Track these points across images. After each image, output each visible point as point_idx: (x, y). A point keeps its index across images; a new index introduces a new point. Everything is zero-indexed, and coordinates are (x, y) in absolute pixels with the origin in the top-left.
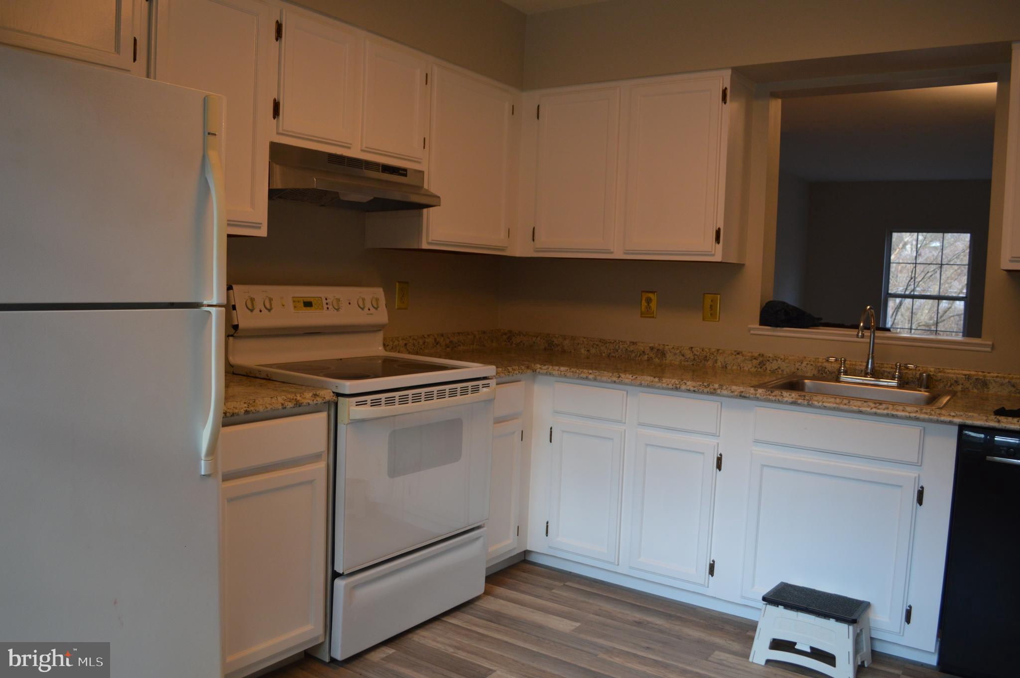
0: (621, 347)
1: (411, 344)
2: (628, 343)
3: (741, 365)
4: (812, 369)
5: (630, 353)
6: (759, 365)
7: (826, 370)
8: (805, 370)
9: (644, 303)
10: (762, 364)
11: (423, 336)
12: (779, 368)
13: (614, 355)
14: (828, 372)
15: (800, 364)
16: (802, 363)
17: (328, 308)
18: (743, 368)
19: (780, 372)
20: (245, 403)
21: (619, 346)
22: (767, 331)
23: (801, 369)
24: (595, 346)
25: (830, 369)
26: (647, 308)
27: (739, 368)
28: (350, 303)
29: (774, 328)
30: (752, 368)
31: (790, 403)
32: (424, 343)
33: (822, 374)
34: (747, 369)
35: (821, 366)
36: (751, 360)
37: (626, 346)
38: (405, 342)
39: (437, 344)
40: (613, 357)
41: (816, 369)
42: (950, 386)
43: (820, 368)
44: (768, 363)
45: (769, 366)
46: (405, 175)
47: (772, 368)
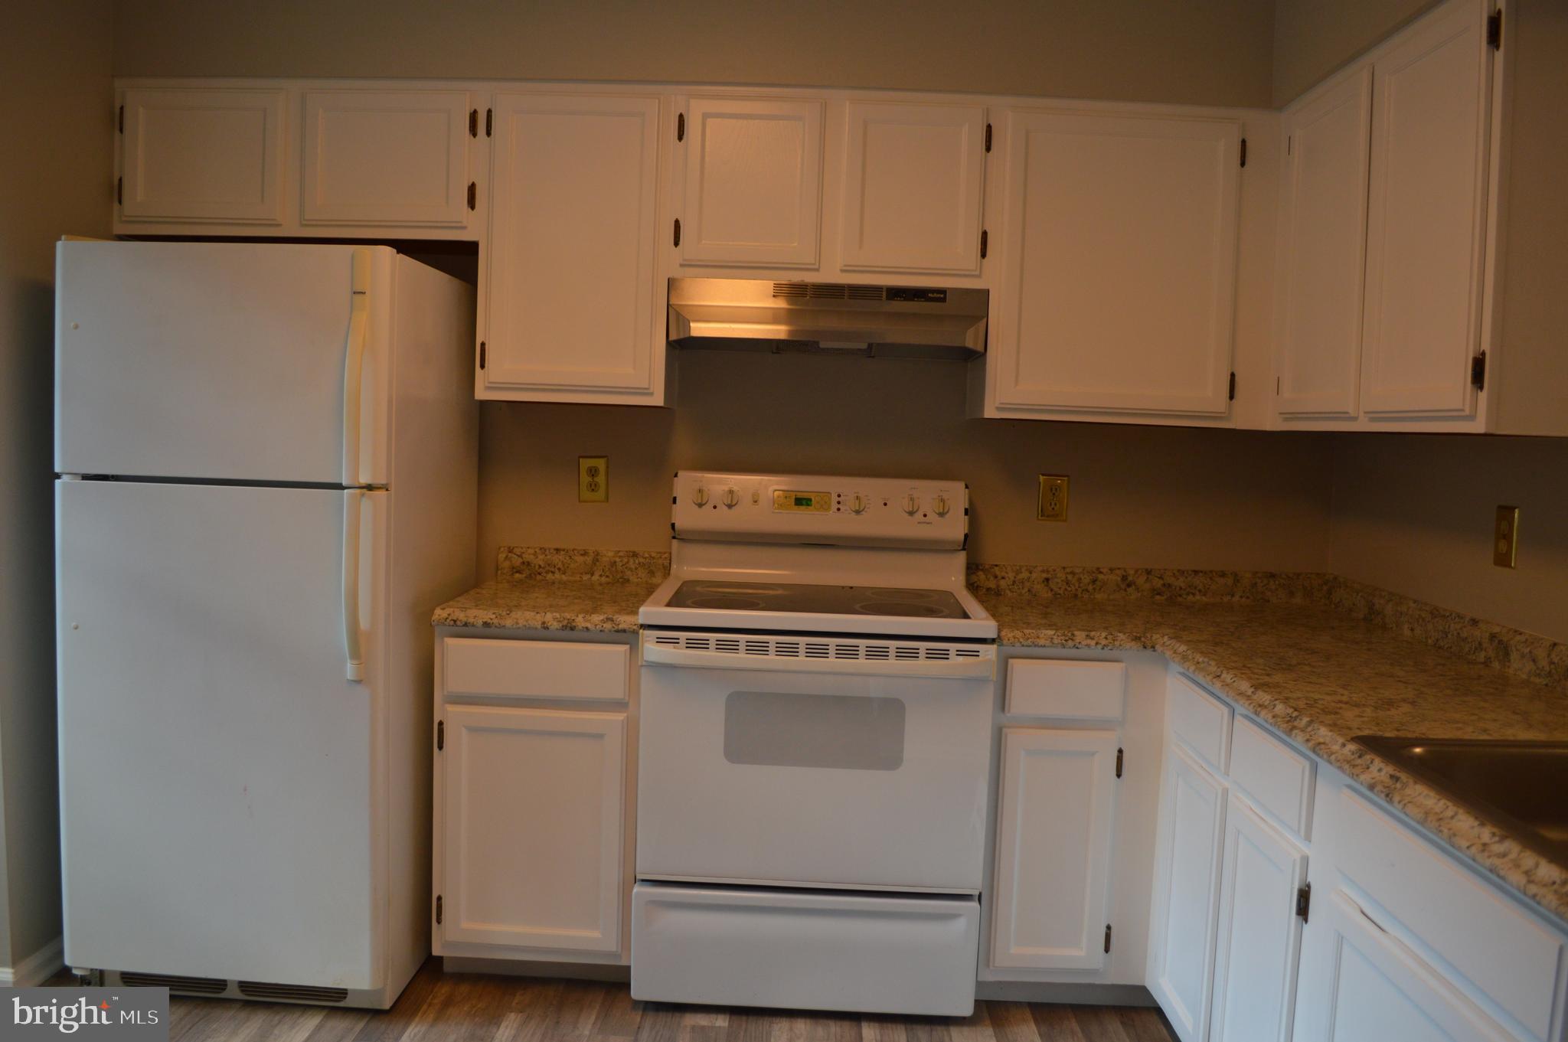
1: (1059, 581)
11: (1098, 569)
17: (839, 509)
20: (494, 613)
24: (1420, 620)
28: (885, 504)
32: (1094, 581)
38: (1045, 575)
39: (1129, 585)
46: (944, 300)
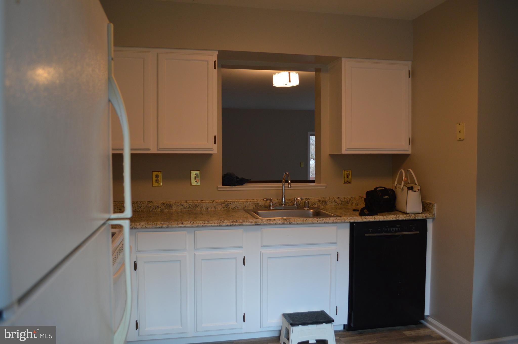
0: (143, 205)
2: (146, 202)
3: (216, 207)
4: (252, 205)
5: (149, 208)
6: (225, 206)
7: (259, 205)
8: (249, 206)
9: (154, 179)
10: (227, 206)
12: (236, 206)
13: (138, 210)
14: (260, 206)
15: (246, 203)
16: (247, 203)
18: (217, 209)
19: (237, 209)
21: (141, 205)
22: (227, 188)
23: (247, 206)
25: (261, 204)
26: (156, 181)
27: (215, 209)
29: (232, 186)
30: (221, 208)
31: (281, 224)
33: (257, 207)
34: (219, 209)
35: (256, 203)
36: (221, 204)
37: (146, 204)
40: (138, 211)
41: (254, 205)
42: (313, 206)
43: (256, 204)
44: (230, 205)
45: (231, 206)
47: (232, 207)
